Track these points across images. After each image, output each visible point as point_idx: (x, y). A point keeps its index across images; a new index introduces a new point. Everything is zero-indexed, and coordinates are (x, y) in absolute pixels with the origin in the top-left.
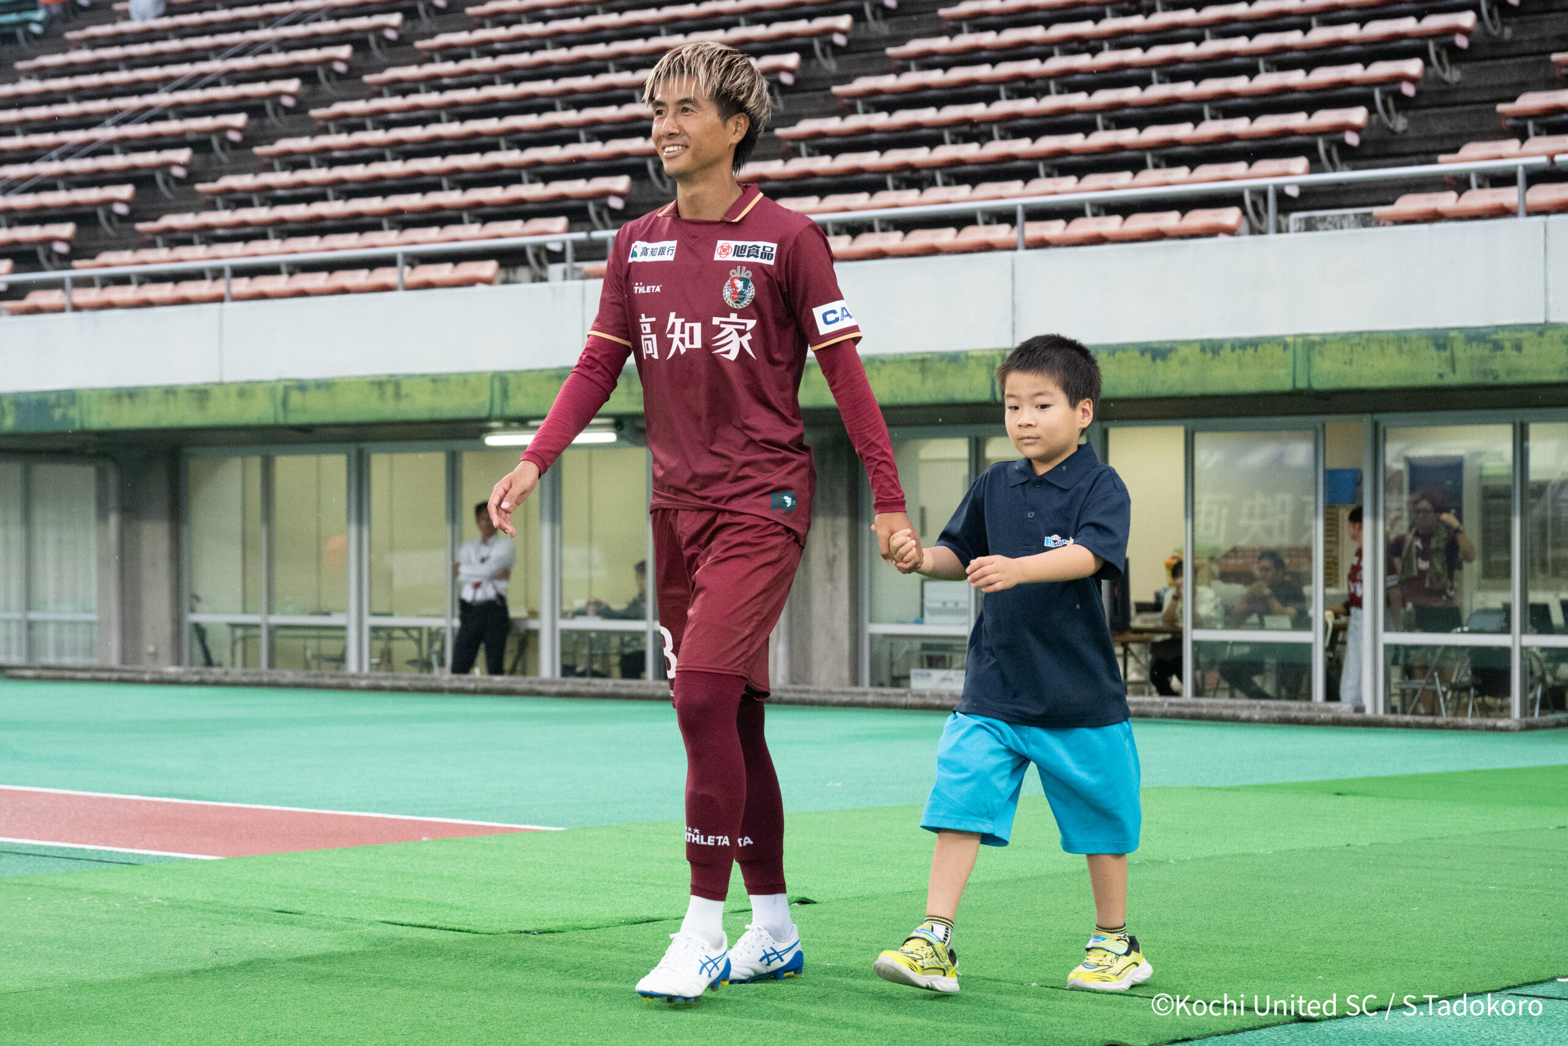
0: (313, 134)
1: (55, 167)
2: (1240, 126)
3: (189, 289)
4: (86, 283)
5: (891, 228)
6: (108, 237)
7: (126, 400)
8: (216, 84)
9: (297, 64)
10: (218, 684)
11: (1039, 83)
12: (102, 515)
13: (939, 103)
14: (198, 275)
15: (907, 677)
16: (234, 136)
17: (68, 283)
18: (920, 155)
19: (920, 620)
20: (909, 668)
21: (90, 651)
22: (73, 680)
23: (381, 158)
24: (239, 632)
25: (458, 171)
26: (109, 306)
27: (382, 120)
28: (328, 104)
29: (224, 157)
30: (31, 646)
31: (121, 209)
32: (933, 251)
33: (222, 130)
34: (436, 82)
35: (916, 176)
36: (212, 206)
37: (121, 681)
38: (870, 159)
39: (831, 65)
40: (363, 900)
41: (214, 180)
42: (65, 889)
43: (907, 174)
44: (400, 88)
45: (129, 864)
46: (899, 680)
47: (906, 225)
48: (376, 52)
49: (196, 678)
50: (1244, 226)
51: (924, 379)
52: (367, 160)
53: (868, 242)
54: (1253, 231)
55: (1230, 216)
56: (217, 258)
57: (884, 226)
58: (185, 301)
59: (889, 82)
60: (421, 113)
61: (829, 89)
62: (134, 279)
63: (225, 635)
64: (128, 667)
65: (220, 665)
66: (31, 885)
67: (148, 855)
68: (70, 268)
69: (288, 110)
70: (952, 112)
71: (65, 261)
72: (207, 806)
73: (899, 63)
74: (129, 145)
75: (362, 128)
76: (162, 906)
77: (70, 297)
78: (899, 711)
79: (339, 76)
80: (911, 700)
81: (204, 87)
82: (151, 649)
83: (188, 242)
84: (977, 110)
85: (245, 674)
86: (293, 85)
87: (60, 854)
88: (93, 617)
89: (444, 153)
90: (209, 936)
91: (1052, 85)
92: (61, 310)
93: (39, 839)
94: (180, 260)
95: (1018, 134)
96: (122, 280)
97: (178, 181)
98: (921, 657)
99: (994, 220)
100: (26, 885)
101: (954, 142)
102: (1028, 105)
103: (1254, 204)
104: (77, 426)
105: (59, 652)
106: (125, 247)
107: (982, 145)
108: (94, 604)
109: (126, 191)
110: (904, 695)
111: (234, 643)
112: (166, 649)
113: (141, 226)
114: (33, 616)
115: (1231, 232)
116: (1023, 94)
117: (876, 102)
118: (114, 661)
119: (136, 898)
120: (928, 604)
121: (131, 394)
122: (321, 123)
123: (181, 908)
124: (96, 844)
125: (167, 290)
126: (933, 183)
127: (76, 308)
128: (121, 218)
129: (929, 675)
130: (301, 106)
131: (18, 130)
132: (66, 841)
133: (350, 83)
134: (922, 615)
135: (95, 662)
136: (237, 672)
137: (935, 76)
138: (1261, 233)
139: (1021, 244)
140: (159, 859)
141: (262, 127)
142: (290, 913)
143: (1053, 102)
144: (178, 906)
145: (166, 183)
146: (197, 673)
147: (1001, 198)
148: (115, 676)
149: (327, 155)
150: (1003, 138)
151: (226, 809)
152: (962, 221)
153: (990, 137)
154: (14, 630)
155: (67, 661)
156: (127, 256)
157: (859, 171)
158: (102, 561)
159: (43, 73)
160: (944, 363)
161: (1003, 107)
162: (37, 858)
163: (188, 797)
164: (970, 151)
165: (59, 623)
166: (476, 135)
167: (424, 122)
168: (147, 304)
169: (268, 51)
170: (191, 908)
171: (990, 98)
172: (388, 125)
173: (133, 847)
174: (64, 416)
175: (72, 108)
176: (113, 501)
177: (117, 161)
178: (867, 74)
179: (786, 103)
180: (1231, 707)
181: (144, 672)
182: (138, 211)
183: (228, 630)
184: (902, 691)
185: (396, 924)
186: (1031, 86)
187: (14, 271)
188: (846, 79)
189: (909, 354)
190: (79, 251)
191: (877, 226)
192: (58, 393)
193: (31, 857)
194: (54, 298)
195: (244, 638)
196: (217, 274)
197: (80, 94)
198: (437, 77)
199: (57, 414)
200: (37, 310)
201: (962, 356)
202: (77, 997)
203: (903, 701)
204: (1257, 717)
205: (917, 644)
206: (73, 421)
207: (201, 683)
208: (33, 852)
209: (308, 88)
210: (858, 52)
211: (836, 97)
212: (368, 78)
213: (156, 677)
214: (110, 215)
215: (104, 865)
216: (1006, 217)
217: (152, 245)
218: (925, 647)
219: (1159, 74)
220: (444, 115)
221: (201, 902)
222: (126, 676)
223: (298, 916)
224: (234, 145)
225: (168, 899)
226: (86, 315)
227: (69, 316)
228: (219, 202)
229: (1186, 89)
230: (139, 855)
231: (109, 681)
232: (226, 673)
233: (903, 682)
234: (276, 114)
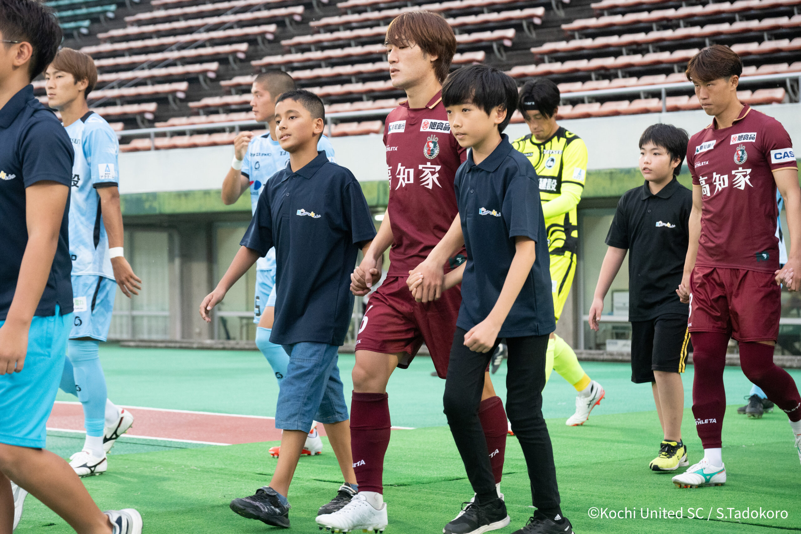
0: (283, 54)
1: (146, 73)
2: (784, 44)
3: (217, 138)
4: (163, 135)
5: (594, 101)
6: (174, 110)
7: (183, 198)
8: (231, 28)
9: (274, 17)
10: (233, 349)
11: (674, 22)
12: (171, 259)
13: (620, 33)
14: (221, 130)
15: (604, 344)
16: (241, 56)
17: (152, 135)
18: (609, 62)
19: (611, 313)
20: (605, 339)
21: (165, 331)
22: (156, 347)
23: (319, 66)
24: (245, 321)
25: (360, 73)
26: (175, 147)
27: (320, 46)
28: (291, 37)
29: (235, 67)
30: (134, 330)
31: (181, 95)
32: (617, 113)
33: (234, 53)
34: (349, 26)
35: (608, 73)
36: (229, 93)
37: (181, 348)
38: (583, 64)
39: (561, 14)
40: (305, 468)
41: (230, 79)
42: (146, 462)
43: (603, 72)
44: (329, 28)
45: (181, 448)
46: (600, 346)
47: (602, 100)
48: (317, 10)
49: (221, 346)
50: (787, 98)
51: (611, 184)
52: (311, 68)
53: (581, 109)
54: (792, 101)
55: (779, 93)
56: (232, 121)
57: (590, 100)
58: (214, 144)
59: (592, 22)
60: (341, 42)
61: (560, 26)
62: (188, 133)
63: (237, 323)
64: (185, 340)
65: (234, 339)
66: (128, 459)
67: (191, 443)
68: (154, 127)
69: (270, 41)
70: (627, 38)
71: (151, 123)
72: (223, 417)
73: (598, 12)
74: (185, 61)
75: (309, 50)
76: (197, 471)
77: (153, 142)
78: (600, 363)
79: (297, 23)
80: (606, 357)
81: (225, 29)
82: (197, 330)
83: (216, 112)
84: (641, 37)
85: (247, 344)
86: (272, 28)
87: (144, 442)
88: (167, 313)
89: (353, 63)
90: (221, 487)
91: (682, 23)
92: (148, 149)
93: (134, 435)
94: (212, 122)
95: (663, 49)
96: (182, 133)
97: (212, 80)
98: (612, 333)
99: (650, 96)
100: (125, 460)
101: (628, 54)
102: (668, 34)
103: (792, 86)
104: (157, 212)
105: (150, 332)
106: (183, 115)
107: (643, 55)
108: (167, 306)
109: (184, 86)
110: (602, 354)
111: (242, 327)
112: (205, 331)
113: (192, 104)
114: (135, 313)
115: (779, 101)
116: (665, 28)
117: (586, 33)
118: (178, 337)
119: (183, 467)
120: (615, 305)
121: (186, 194)
122: (287, 48)
123: (207, 472)
124: (164, 437)
125: (205, 138)
126: (616, 76)
127: (157, 148)
128: (181, 100)
129: (616, 343)
130: (277, 39)
131: (126, 53)
132: (148, 435)
133: (302, 26)
134: (612, 310)
135: (168, 337)
136: (243, 343)
137: (618, 19)
138: (796, 102)
139: (664, 109)
140: (197, 445)
141: (256, 51)
142: (265, 475)
143: (682, 32)
144: (206, 471)
145: (205, 81)
146: (223, 343)
147: (653, 84)
148: (178, 345)
149: (290, 65)
150: (655, 51)
151: (233, 418)
152: (632, 97)
153: (647, 51)
154: (125, 321)
155: (154, 337)
156: (184, 120)
157: (577, 70)
158: (171, 284)
159: (140, 23)
160: (622, 174)
161: (654, 35)
162: (132, 445)
163: (214, 411)
164: (637, 59)
165: (150, 317)
166: (370, 53)
167: (342, 47)
168: (195, 146)
169: (259, 10)
170: (212, 472)
171: (647, 30)
172: (323, 49)
173: (183, 439)
174: (151, 207)
175: (155, 42)
176: (177, 251)
177: (179, 70)
178: (581, 18)
179: (537, 34)
180: (782, 360)
181: (193, 343)
182: (190, 96)
183: (238, 321)
184: (601, 352)
185: (321, 481)
186: (670, 23)
187: (125, 128)
188: (569, 21)
189: (604, 170)
190: (159, 118)
191: (586, 100)
192: (148, 194)
193: (128, 444)
194: (145, 143)
195: (247, 325)
196: (232, 130)
197: (159, 34)
198: (349, 23)
199: (147, 205)
200: (136, 150)
201: (633, 170)
202: (149, 521)
203: (601, 357)
204: (795, 365)
205: (610, 326)
206: (155, 209)
207: (224, 349)
208: (130, 441)
209: (280, 29)
210: (576, 6)
211: (564, 31)
212: (312, 24)
213: (200, 346)
214: (175, 99)
215: (167, 449)
216: (656, 95)
217: (197, 114)
218: (614, 328)
219: (740, 16)
220: (353, 43)
221: (218, 468)
222: (184, 345)
223: (269, 476)
224: (241, 60)
225: (200, 467)
226: (162, 152)
227: (153, 153)
228: (233, 91)
229: (754, 24)
230: (186, 443)
231: (174, 348)
232: (237, 344)
233: (602, 347)
234: (263, 43)
